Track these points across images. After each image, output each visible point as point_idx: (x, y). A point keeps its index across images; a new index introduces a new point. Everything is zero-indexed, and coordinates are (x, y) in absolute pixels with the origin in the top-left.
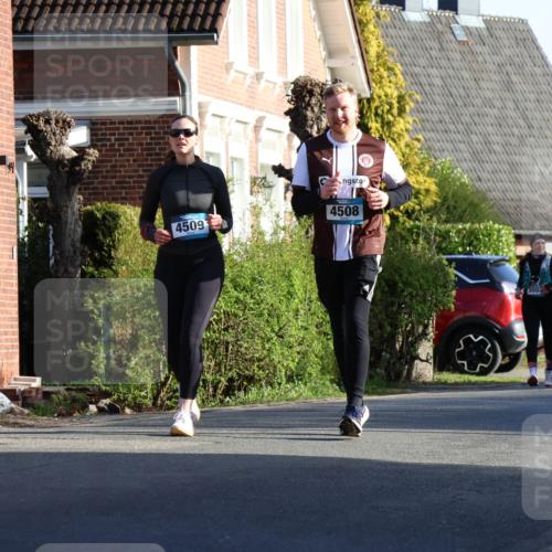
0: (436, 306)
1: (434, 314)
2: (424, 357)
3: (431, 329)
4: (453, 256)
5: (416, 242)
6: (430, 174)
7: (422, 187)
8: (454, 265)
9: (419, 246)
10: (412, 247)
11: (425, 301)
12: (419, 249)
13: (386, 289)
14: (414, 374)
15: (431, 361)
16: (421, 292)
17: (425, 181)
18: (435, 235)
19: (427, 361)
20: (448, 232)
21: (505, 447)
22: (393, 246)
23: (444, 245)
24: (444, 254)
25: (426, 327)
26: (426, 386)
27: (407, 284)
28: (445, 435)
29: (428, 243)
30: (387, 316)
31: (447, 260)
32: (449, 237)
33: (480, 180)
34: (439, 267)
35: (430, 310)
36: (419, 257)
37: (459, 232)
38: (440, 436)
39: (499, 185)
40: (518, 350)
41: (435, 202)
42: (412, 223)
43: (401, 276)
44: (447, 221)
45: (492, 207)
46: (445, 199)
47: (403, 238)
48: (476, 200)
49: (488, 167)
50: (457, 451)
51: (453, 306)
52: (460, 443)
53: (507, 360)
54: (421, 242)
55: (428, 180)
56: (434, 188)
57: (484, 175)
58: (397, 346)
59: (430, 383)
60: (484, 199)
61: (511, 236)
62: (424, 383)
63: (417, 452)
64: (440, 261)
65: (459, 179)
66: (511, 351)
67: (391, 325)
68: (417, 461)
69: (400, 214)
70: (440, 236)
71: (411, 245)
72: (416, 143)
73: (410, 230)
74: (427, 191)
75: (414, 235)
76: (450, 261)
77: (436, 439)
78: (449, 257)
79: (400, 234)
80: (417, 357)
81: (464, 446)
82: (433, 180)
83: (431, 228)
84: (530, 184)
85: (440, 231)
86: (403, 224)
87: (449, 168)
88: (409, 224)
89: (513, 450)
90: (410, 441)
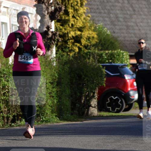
0: (98, 84)
1: (97, 88)
2: (93, 105)
3: (96, 94)
4: (105, 64)
5: (89, 59)
6: (94, 31)
7: (91, 36)
8: (105, 68)
9: (91, 60)
11: (93, 83)
12: (90, 61)
13: (77, 78)
14: (90, 113)
15: (97, 107)
16: (91, 79)
18: (97, 55)
19: (95, 107)
20: (102, 54)
21: (128, 142)
22: (80, 60)
23: (100, 60)
24: (101, 63)
25: (94, 93)
26: (94, 118)
27: (86, 76)
28: (103, 138)
29: (94, 59)
30: (78, 89)
31: (102, 66)
32: (102, 56)
33: (114, 33)
34: (99, 69)
35: (96, 86)
36: (91, 65)
37: (106, 54)
38: (101, 138)
39: (122, 35)
40: (132, 102)
41: (97, 42)
43: (83, 72)
44: (101, 50)
45: (119, 44)
46: (100, 41)
47: (84, 57)
48: (113, 41)
49: (118, 27)
50: (108, 144)
51: (105, 85)
52: (109, 141)
53: (127, 106)
54: (91, 58)
55: (93, 33)
56: (96, 36)
57: (116, 31)
59: (96, 116)
60: (116, 40)
61: (128, 56)
62: (94, 116)
63: (92, 145)
64: (99, 66)
65: (106, 32)
66: (129, 103)
67: (80, 93)
68: (92, 148)
69: (82, 47)
70: (99, 56)
71: (87, 60)
72: (88, 18)
73: (86, 54)
74: (93, 37)
75: (88, 56)
76: (103, 66)
77: (100, 139)
78: (103, 64)
79: (83, 55)
80: (91, 106)
81: (111, 142)
82: (95, 33)
83: (95, 53)
84: (135, 34)
85: (99, 54)
86: (84, 51)
87: (102, 28)
88: (86, 51)
89: (131, 143)
90: (89, 140)
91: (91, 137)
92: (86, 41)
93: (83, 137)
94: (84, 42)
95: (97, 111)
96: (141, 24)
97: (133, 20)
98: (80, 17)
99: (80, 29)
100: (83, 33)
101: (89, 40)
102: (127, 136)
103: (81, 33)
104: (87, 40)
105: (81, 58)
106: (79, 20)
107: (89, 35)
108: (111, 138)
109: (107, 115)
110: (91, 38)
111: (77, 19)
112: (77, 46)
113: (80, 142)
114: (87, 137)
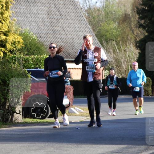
2: (18, 112)
4: (30, 69)
5: (14, 64)
6: (20, 35)
7: (16, 40)
8: (30, 73)
9: (16, 65)
10: (13, 65)
12: (16, 67)
13: (2, 83)
14: (14, 119)
15: (21, 113)
17: (18, 38)
18: (22, 60)
19: (19, 113)
20: (28, 59)
21: (52, 149)
22: (4, 65)
23: (26, 65)
24: (26, 68)
26: (19, 124)
28: (27, 145)
29: (19, 64)
30: (2, 94)
32: (28, 61)
33: (41, 37)
34: (24, 74)
36: (16, 70)
37: (32, 59)
38: (25, 145)
39: (49, 39)
41: (22, 47)
42: (12, 55)
43: (8, 78)
44: (27, 55)
45: (46, 49)
46: (26, 45)
47: (9, 62)
48: (39, 46)
49: (44, 32)
52: (33, 148)
54: (16, 63)
55: (19, 37)
56: (21, 41)
57: (43, 35)
58: (7, 107)
59: (21, 123)
60: (43, 45)
62: (18, 123)
64: (24, 71)
65: (32, 37)
67: (4, 99)
69: (7, 52)
70: (24, 61)
71: (12, 65)
72: (14, 21)
73: (12, 59)
74: (19, 42)
75: (14, 60)
76: (29, 71)
77: (23, 146)
78: (28, 70)
79: (8, 60)
80: (15, 112)
81: (35, 149)
82: (21, 37)
83: (20, 58)
84: (61, 39)
85: (24, 59)
86: (9, 56)
87: (28, 32)
88: (11, 56)
89: (55, 150)
90: (12, 148)
91: (15, 144)
92: (12, 46)
93: (6, 144)
94: (9, 46)
95: (21, 118)
96: (68, 28)
97: (60, 25)
98: (6, 20)
99: (6, 33)
100: (8, 38)
101: (14, 45)
102: (52, 143)
103: (6, 37)
104: (13, 44)
105: (6, 63)
106: (4, 24)
107: (14, 40)
108: (35, 146)
109: (32, 121)
110: (17, 42)
111: (2, 23)
112: (2, 51)
113: (3, 150)
114: (11, 144)
